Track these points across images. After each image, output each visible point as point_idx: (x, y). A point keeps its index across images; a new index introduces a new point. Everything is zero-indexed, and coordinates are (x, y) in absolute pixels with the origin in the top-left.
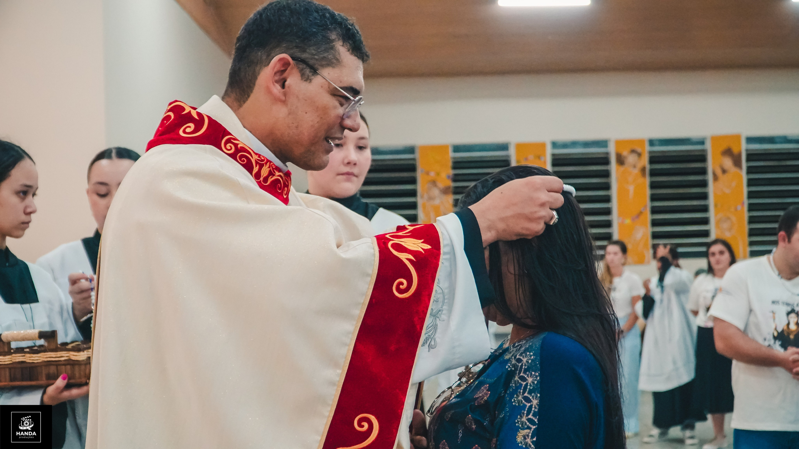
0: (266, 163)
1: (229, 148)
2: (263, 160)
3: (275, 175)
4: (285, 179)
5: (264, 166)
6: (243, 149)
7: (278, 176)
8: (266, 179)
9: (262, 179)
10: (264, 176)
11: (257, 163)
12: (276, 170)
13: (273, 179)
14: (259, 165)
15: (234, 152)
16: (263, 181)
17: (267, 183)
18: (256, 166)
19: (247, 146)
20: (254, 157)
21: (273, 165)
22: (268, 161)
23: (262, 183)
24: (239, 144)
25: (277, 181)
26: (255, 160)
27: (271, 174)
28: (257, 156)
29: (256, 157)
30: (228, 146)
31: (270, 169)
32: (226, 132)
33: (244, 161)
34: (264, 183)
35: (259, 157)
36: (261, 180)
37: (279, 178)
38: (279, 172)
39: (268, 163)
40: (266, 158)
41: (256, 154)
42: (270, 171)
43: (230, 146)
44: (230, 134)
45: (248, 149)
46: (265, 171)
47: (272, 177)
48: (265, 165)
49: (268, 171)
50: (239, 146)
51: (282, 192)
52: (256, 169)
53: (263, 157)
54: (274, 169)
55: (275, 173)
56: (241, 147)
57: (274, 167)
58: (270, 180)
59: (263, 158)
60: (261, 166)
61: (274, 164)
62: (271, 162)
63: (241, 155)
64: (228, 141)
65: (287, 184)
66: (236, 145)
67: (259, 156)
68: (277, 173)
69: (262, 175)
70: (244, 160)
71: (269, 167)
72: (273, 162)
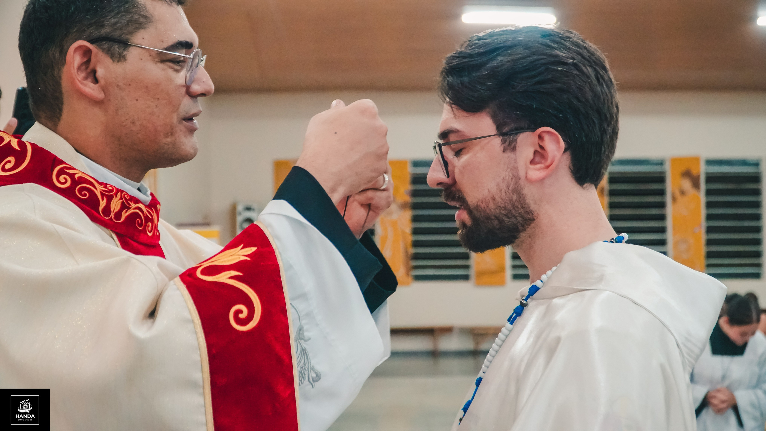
0: (116, 194)
1: (64, 181)
2: (112, 191)
3: (130, 208)
4: (147, 211)
5: (113, 198)
6: (82, 180)
7: (135, 208)
8: (118, 215)
9: (112, 215)
10: (115, 212)
11: (103, 195)
12: (131, 202)
13: (128, 213)
14: (106, 198)
15: (71, 184)
16: (115, 218)
17: (120, 220)
18: (103, 199)
19: (87, 175)
20: (98, 189)
21: (126, 196)
22: (118, 190)
23: (115, 221)
24: (76, 174)
25: (135, 216)
26: (101, 192)
27: (124, 207)
28: (103, 186)
29: (102, 188)
30: (62, 179)
31: (121, 201)
32: (58, 161)
33: (85, 195)
34: (117, 221)
35: (105, 187)
36: (111, 217)
37: (137, 211)
38: (135, 203)
39: (119, 194)
40: (115, 187)
41: (101, 184)
42: (123, 204)
43: (65, 178)
44: (63, 162)
45: (89, 179)
46: (116, 205)
47: (126, 212)
48: (114, 196)
49: (120, 204)
50: (76, 176)
51: (144, 231)
52: (103, 204)
53: (111, 186)
54: (129, 200)
55: (131, 205)
56: (79, 178)
57: (128, 198)
58: (124, 216)
59: (111, 188)
60: (110, 199)
61: (127, 194)
62: (122, 191)
63: (81, 187)
64: (61, 172)
65: (150, 217)
66: (72, 176)
67: (105, 185)
68: (133, 206)
69: (112, 211)
70: (84, 193)
71: (121, 199)
72: (124, 191)
